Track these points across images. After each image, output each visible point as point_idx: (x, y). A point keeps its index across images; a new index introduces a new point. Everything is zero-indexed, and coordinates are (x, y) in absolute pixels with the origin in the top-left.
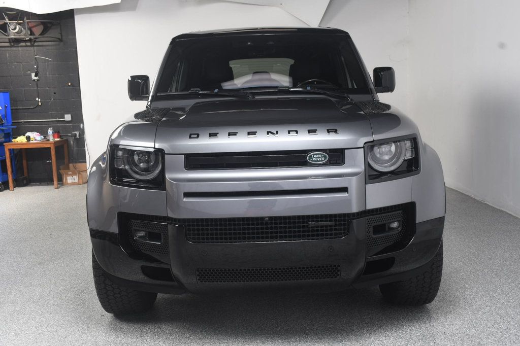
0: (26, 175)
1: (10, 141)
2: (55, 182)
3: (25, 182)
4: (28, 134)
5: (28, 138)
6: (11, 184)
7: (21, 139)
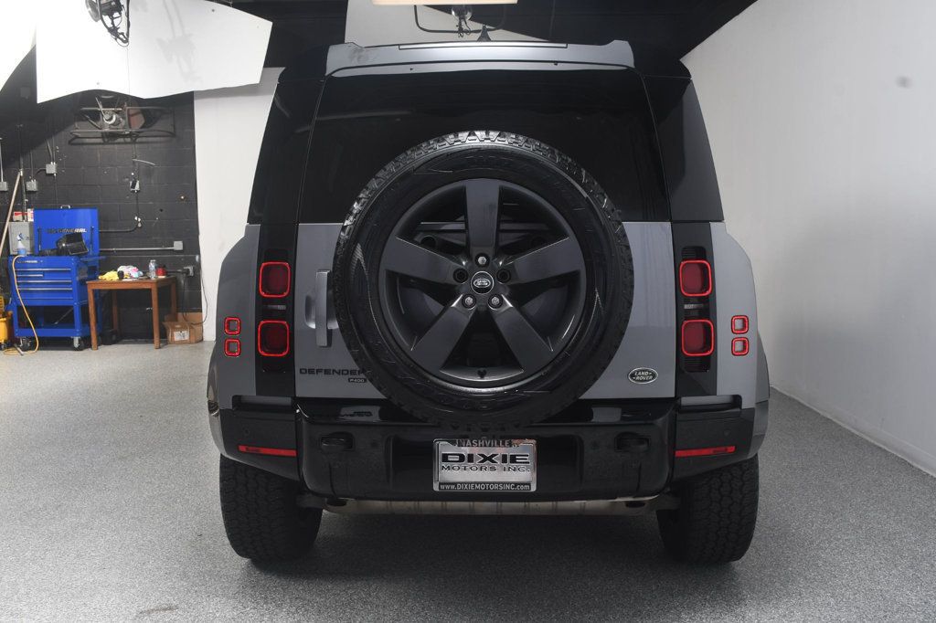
0: (116, 327)
1: (96, 278)
2: (156, 338)
4: (121, 268)
5: (121, 275)
6: (94, 341)
7: (111, 276)
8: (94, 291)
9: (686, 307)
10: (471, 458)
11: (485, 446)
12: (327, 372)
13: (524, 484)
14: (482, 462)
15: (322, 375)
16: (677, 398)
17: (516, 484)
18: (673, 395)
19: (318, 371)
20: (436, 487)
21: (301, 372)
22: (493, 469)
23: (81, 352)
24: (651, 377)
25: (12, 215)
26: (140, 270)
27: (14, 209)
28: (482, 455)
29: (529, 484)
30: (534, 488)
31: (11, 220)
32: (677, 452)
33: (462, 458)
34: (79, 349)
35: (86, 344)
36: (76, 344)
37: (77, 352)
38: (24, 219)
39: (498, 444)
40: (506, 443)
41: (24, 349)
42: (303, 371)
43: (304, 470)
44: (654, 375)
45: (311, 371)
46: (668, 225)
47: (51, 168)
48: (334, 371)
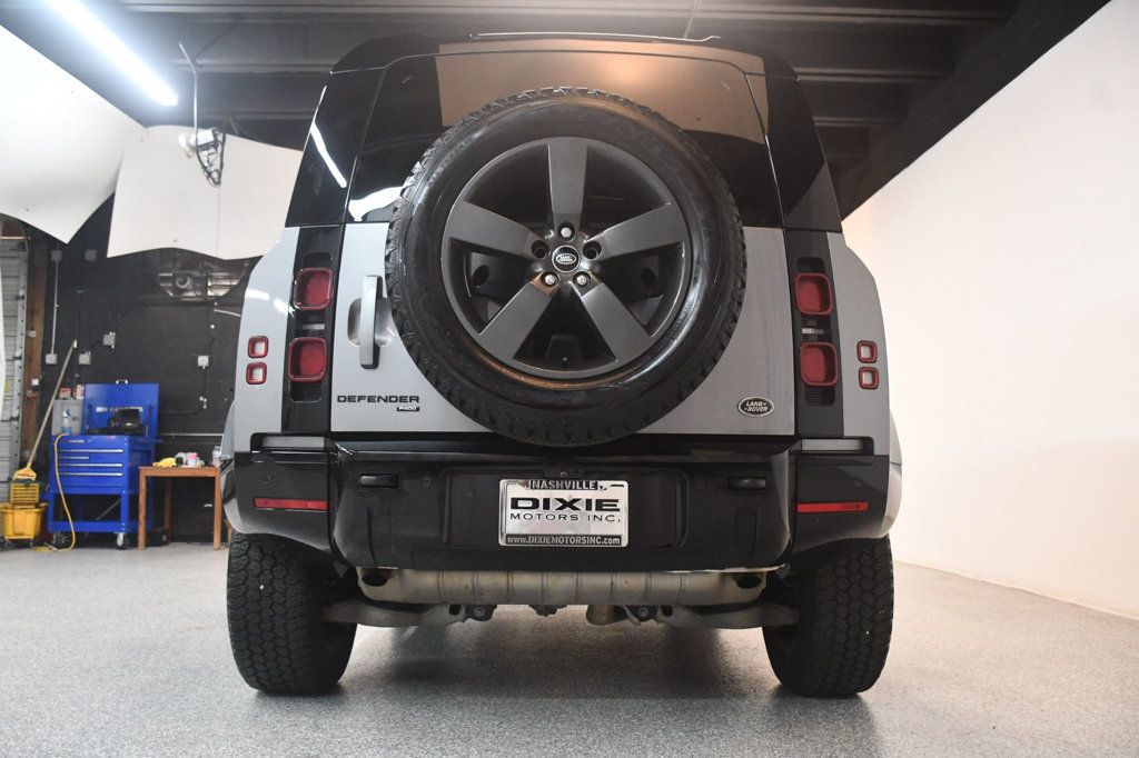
0: (167, 526)
1: (150, 464)
2: (217, 538)
3: (164, 538)
4: (180, 455)
5: (179, 461)
6: (141, 538)
7: (169, 462)
8: (147, 478)
9: (805, 331)
10: (547, 502)
11: (565, 488)
12: (371, 399)
13: (613, 537)
14: (561, 508)
15: (364, 403)
16: (798, 437)
17: (603, 537)
18: (792, 433)
19: (360, 398)
20: (502, 542)
21: (339, 401)
22: (574, 518)
23: (125, 552)
24: (766, 408)
25: (59, 392)
26: (201, 459)
27: (62, 386)
28: (561, 500)
29: (619, 537)
30: (625, 543)
31: (57, 398)
32: (799, 506)
33: (535, 503)
34: (122, 548)
35: (131, 542)
36: (120, 541)
37: (119, 552)
38: (72, 396)
39: (581, 485)
40: (591, 485)
41: (59, 546)
42: (342, 399)
43: (336, 534)
44: (769, 407)
45: (351, 399)
46: (778, 233)
47: (110, 339)
48: (379, 397)
